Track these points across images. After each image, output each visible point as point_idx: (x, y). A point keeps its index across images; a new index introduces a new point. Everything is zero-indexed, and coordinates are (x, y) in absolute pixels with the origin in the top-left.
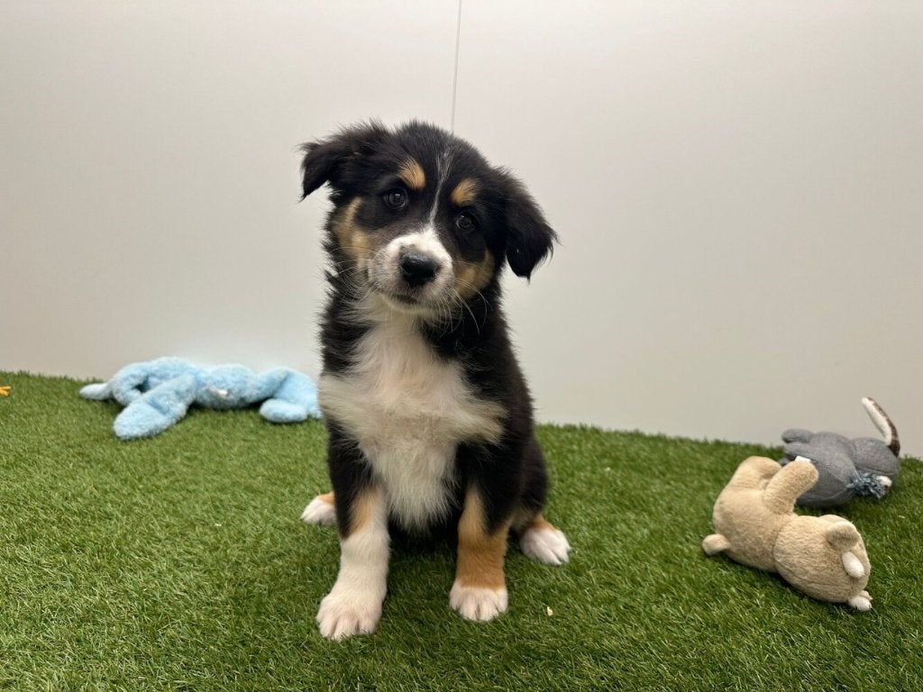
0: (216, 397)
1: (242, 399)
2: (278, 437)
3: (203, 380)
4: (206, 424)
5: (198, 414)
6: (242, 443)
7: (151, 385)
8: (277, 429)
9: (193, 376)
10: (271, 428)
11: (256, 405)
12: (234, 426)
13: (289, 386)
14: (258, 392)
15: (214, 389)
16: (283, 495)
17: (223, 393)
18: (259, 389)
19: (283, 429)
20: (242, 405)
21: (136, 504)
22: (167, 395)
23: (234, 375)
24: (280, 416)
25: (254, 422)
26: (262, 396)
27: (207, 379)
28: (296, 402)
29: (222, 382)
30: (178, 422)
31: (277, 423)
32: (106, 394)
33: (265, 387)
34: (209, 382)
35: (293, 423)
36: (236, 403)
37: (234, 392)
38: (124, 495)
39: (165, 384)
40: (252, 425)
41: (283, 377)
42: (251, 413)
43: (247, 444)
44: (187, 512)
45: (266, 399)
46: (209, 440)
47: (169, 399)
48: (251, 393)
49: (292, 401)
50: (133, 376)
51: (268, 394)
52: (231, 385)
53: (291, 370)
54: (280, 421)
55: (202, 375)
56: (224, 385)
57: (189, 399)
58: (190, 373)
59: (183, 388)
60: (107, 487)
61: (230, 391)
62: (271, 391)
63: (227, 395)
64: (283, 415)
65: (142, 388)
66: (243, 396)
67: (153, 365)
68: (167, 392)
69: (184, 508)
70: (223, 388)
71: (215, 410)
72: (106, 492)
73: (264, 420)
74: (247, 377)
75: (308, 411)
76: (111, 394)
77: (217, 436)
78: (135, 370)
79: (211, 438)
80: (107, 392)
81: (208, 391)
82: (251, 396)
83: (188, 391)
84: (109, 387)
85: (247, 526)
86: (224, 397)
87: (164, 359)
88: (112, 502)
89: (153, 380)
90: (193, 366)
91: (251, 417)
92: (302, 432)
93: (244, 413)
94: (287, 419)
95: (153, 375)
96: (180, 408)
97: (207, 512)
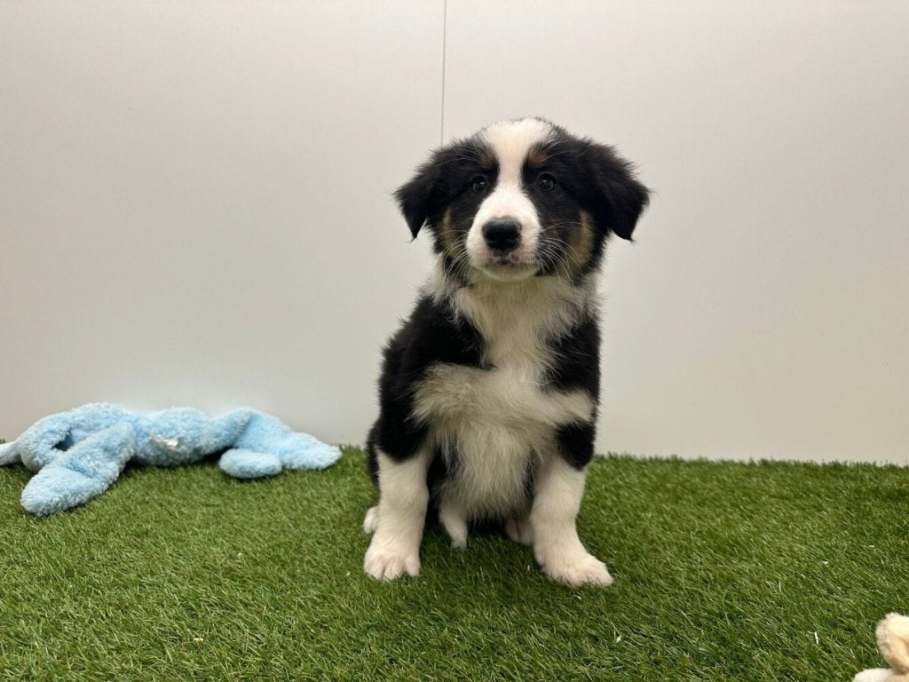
0: (164, 449)
1: (196, 451)
2: (250, 498)
3: (145, 429)
4: (150, 487)
5: (138, 474)
6: (205, 510)
7: (75, 439)
8: (245, 486)
9: (130, 425)
10: (237, 486)
11: (213, 457)
12: (189, 488)
13: (253, 430)
14: (217, 440)
15: (160, 439)
16: (281, 580)
17: (173, 443)
18: (218, 436)
19: (254, 487)
20: (197, 458)
21: (65, 616)
22: (91, 454)
23: (184, 420)
24: (248, 470)
25: (215, 480)
26: (221, 445)
27: (149, 427)
28: (265, 450)
29: (170, 430)
30: (110, 488)
31: (246, 479)
32: (11, 458)
33: (225, 433)
34: (152, 431)
35: (265, 478)
36: (188, 456)
37: (185, 441)
38: (45, 603)
39: (93, 439)
40: (212, 485)
41: (246, 418)
42: (208, 469)
43: (212, 510)
44: (146, 621)
45: (226, 449)
46: (159, 508)
47: (95, 459)
48: (208, 443)
49: (261, 449)
50: (52, 432)
51: (228, 442)
52: (183, 433)
53: (255, 411)
54: (249, 476)
55: (143, 423)
56: (173, 433)
57: (125, 455)
58: (127, 421)
59: (115, 443)
60: (18, 592)
61: (180, 440)
62: (232, 437)
63: (178, 446)
64: (252, 468)
65: (62, 446)
66: (198, 445)
67: (78, 414)
68: (91, 450)
69: (138, 616)
70: (171, 437)
71: (161, 467)
72: (16, 600)
73: (226, 476)
74: (200, 422)
75: (282, 462)
76: (18, 457)
77: (169, 503)
78: (54, 424)
79: (161, 505)
80: (13, 454)
81: (152, 442)
82: (207, 446)
83: (122, 445)
84: (14, 448)
85: (245, 638)
86: (173, 449)
87: (91, 407)
88: (25, 616)
89: (77, 433)
90: (130, 413)
91: (208, 475)
92: (280, 489)
93: (198, 469)
94: (257, 473)
95: (78, 427)
96: (112, 468)
97: (177, 619)
